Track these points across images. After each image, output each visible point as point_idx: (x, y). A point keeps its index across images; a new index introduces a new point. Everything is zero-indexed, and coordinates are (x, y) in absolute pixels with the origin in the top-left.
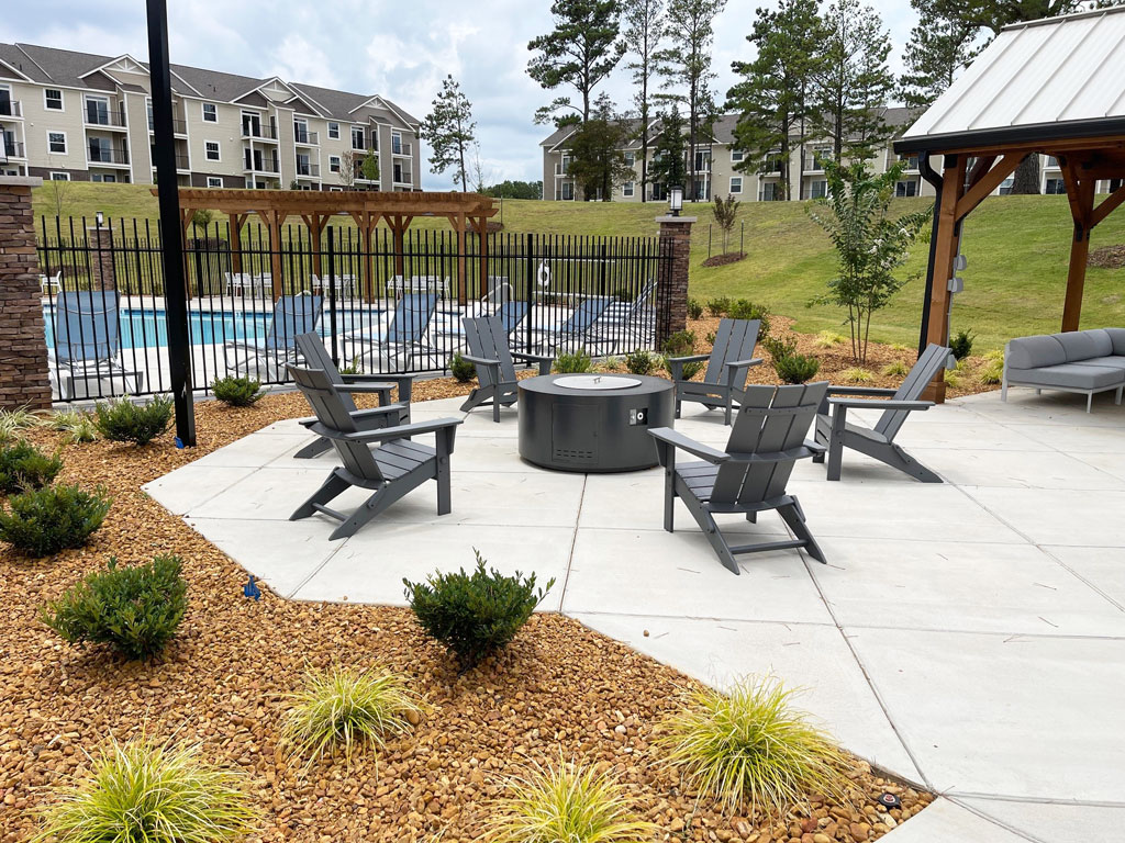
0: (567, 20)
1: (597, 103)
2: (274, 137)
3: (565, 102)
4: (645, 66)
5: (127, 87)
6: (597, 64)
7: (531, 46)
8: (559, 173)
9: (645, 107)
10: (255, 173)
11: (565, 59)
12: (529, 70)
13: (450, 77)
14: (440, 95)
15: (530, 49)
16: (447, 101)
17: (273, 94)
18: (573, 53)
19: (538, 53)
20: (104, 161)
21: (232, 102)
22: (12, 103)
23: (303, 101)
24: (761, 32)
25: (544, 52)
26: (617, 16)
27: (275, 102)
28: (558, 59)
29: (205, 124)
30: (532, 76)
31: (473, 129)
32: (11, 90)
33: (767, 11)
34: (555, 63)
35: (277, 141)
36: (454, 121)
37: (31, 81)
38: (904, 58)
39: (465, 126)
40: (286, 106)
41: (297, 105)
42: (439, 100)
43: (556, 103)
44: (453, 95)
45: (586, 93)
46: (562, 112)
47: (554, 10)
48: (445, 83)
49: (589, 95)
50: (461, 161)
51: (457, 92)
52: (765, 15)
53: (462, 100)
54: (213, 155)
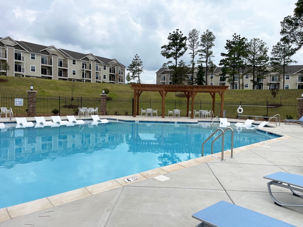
0: (172, 41)
1: (180, 63)
2: (90, 69)
3: (171, 62)
4: (193, 53)
5: (53, 54)
6: (180, 53)
7: (162, 47)
8: (161, 81)
9: (194, 64)
10: (85, 79)
11: (171, 51)
12: (162, 54)
13: (137, 55)
14: (134, 59)
15: (162, 48)
16: (136, 61)
17: (91, 58)
18: (173, 50)
19: (164, 49)
20: (45, 74)
21: (80, 60)
22: (21, 57)
23: (98, 60)
24: (229, 46)
25: (166, 49)
26: (186, 41)
27: (91, 60)
28: (169, 51)
29: (73, 65)
30: (162, 55)
31: (142, 69)
32: (21, 53)
33: (230, 40)
34: (168, 52)
35: (91, 70)
36: (138, 66)
37: (28, 51)
38: (271, 53)
39: (140, 68)
40: (93, 61)
41: (96, 61)
42: (134, 60)
43: (168, 62)
44: (137, 60)
45: (176, 60)
46: (170, 65)
47: (168, 39)
48: (135, 56)
49: (177, 60)
50: (139, 77)
51: (139, 59)
52: (229, 41)
53: (140, 61)
54: (74, 74)
